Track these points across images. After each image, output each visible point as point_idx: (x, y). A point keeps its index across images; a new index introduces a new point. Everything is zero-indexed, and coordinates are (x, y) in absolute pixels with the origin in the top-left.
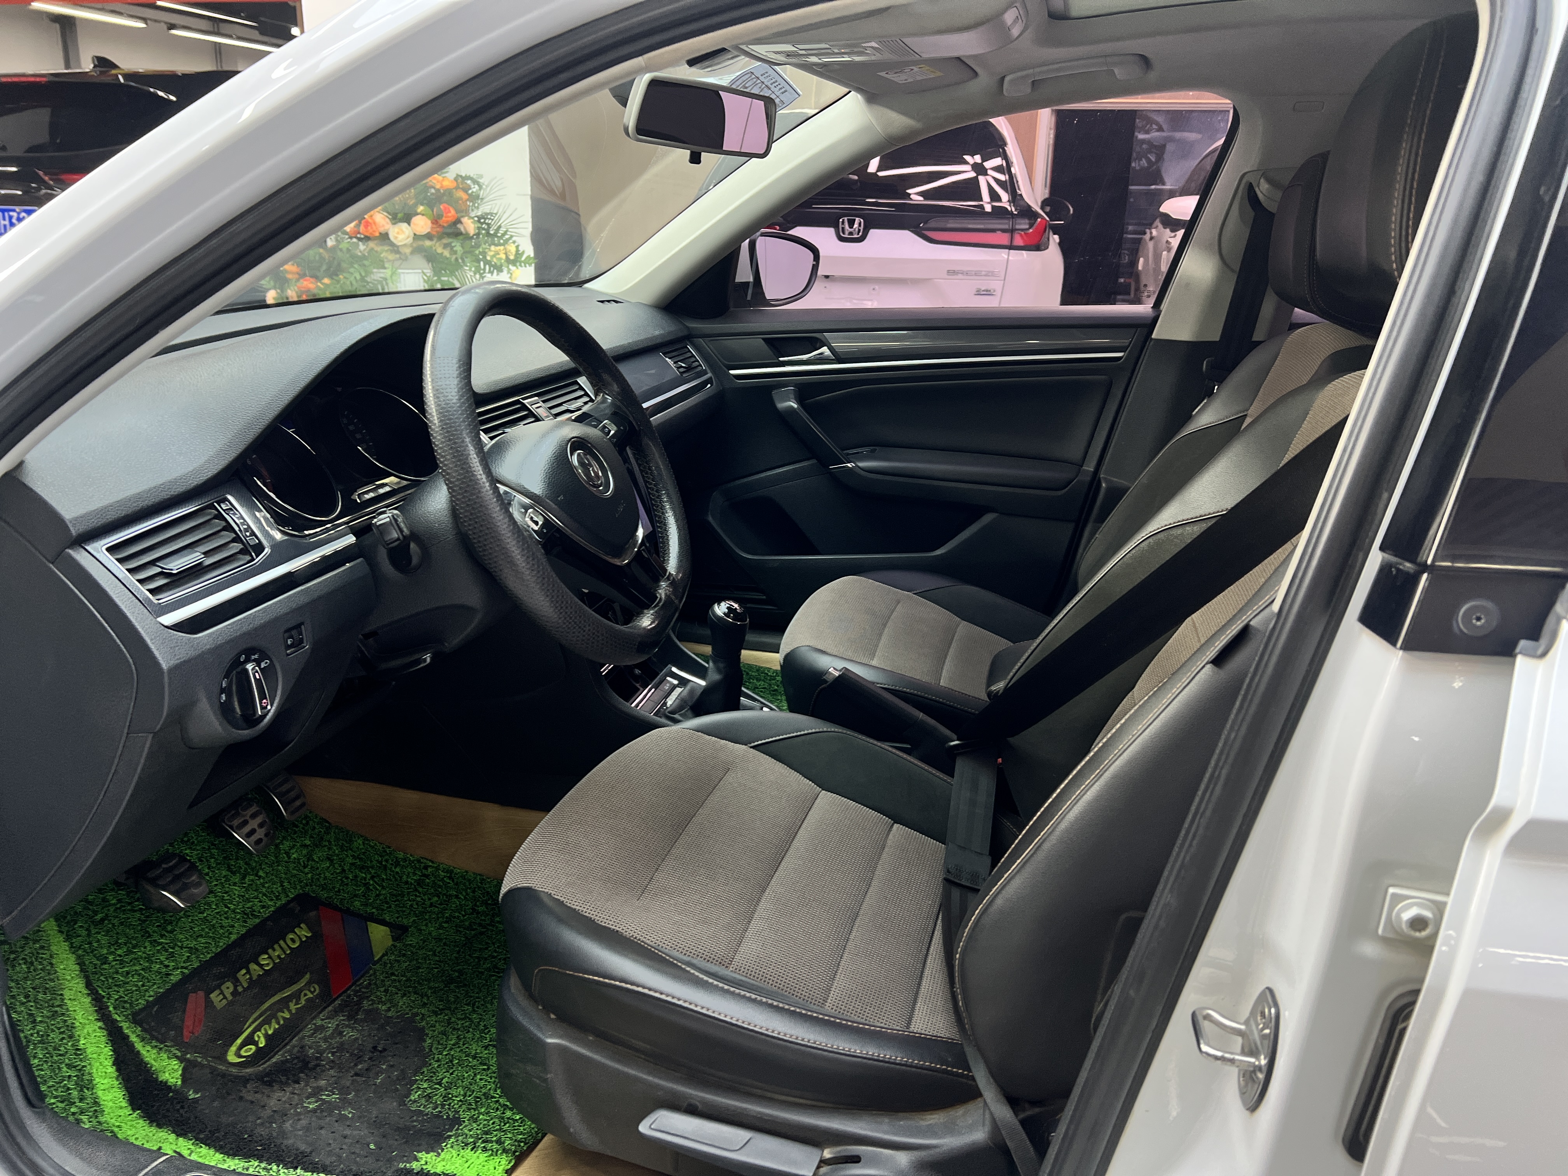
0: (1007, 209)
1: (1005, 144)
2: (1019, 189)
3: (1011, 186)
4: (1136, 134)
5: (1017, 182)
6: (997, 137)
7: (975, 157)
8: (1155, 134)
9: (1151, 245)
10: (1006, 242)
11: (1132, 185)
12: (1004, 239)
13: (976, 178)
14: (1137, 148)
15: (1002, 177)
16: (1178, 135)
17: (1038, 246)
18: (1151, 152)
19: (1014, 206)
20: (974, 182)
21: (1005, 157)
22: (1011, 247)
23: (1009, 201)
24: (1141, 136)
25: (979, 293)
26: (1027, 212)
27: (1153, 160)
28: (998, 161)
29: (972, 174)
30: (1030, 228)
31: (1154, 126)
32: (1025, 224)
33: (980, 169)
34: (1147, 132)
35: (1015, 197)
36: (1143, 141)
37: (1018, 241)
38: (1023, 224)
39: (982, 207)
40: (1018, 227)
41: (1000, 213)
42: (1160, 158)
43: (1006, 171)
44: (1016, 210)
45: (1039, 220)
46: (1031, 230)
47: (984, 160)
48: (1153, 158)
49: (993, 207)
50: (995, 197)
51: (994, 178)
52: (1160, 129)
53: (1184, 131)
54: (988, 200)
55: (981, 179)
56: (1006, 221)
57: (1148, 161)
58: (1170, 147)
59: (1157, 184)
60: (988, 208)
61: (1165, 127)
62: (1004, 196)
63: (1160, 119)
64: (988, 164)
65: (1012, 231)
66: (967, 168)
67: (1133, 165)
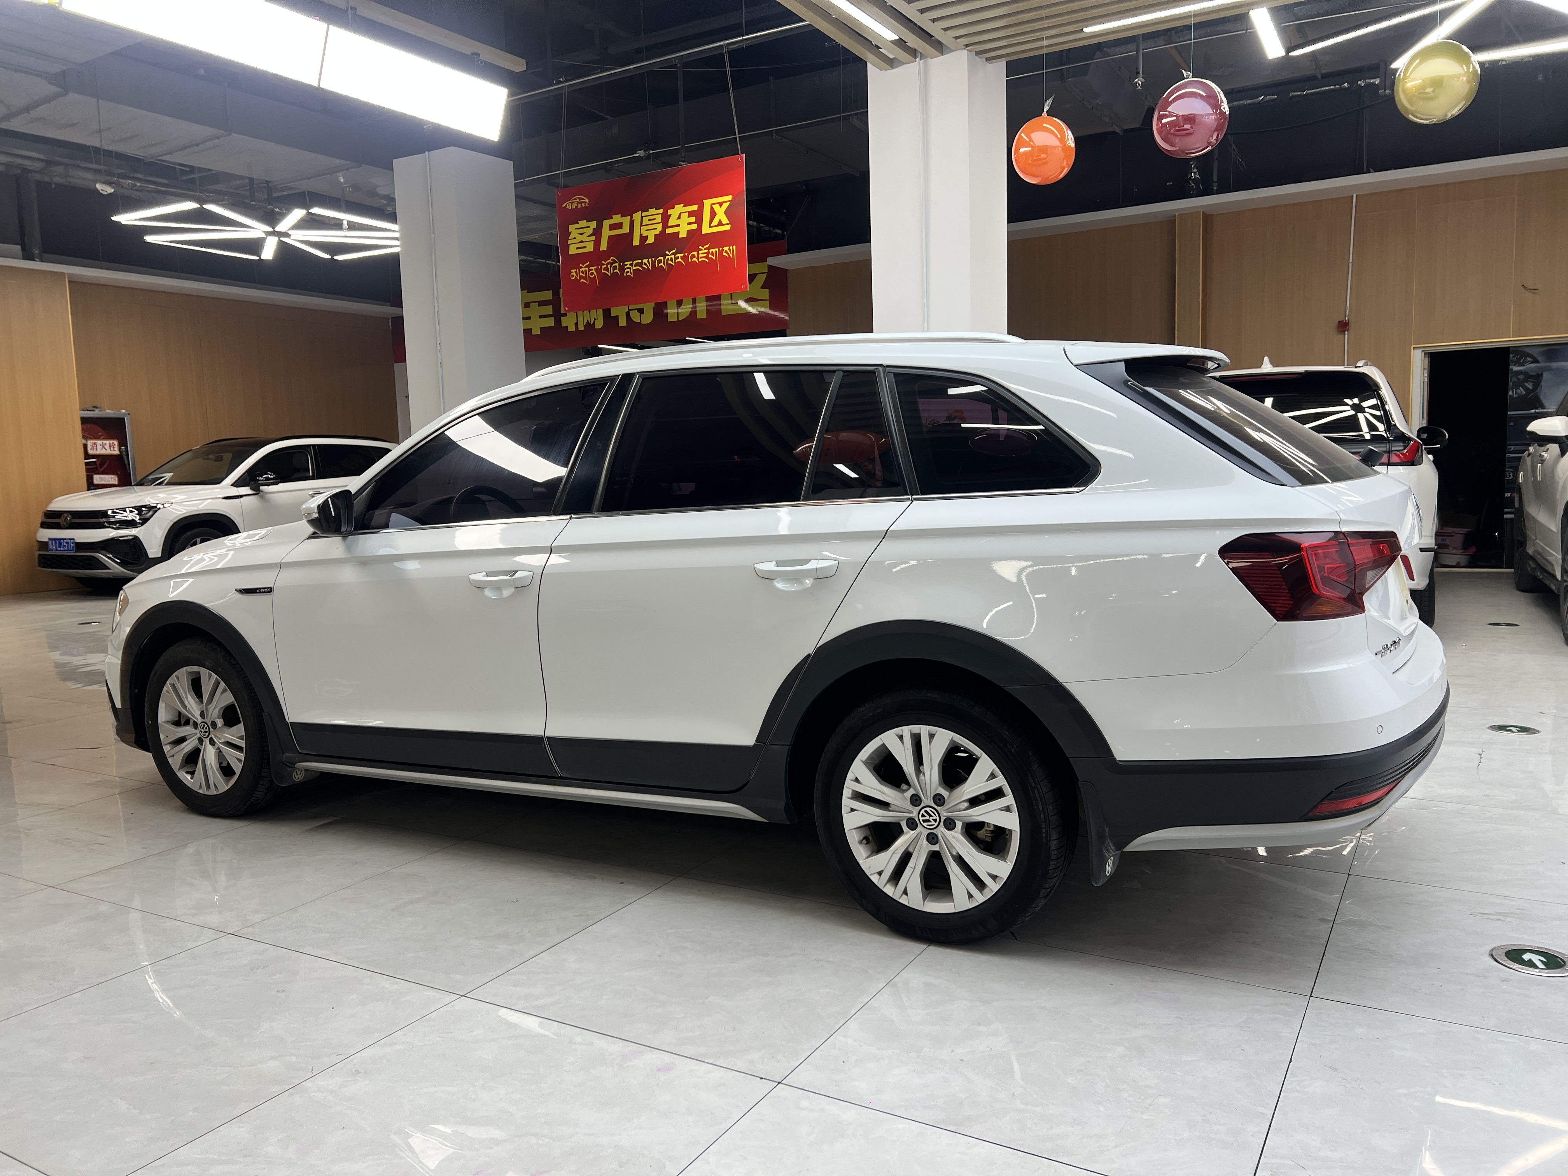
0: (1384, 436)
1: (1379, 389)
2: (1393, 421)
3: (1386, 419)
4: (1511, 367)
5: (1391, 416)
6: (1371, 383)
7: (1353, 400)
8: (1530, 366)
9: (1529, 460)
11: (1511, 411)
13: (1356, 415)
15: (1378, 413)
16: (1554, 365)
17: (1412, 461)
18: (1527, 382)
19: (1389, 434)
20: (1354, 418)
21: (1380, 398)
22: (1389, 464)
23: (1385, 430)
26: (1402, 438)
27: (1531, 387)
28: (1373, 402)
29: (1352, 413)
30: (1405, 449)
31: (1529, 359)
32: (1400, 446)
33: (1358, 409)
34: (1522, 365)
35: (1390, 426)
36: (1518, 373)
37: (1394, 459)
38: (1398, 447)
39: (1362, 436)
40: (1393, 449)
41: (1377, 439)
42: (1537, 384)
43: (1381, 408)
44: (1391, 436)
45: (1412, 442)
46: (1405, 451)
47: (1361, 401)
48: (1529, 385)
49: (1372, 435)
50: (1372, 427)
51: (1371, 414)
53: (1558, 361)
54: (1367, 430)
55: (1360, 416)
56: (1384, 445)
57: (1526, 389)
58: (1546, 376)
59: (1536, 408)
60: (1368, 437)
62: (1381, 427)
63: (1535, 352)
64: (1365, 404)
65: (1389, 452)
66: (1348, 408)
67: (1510, 393)
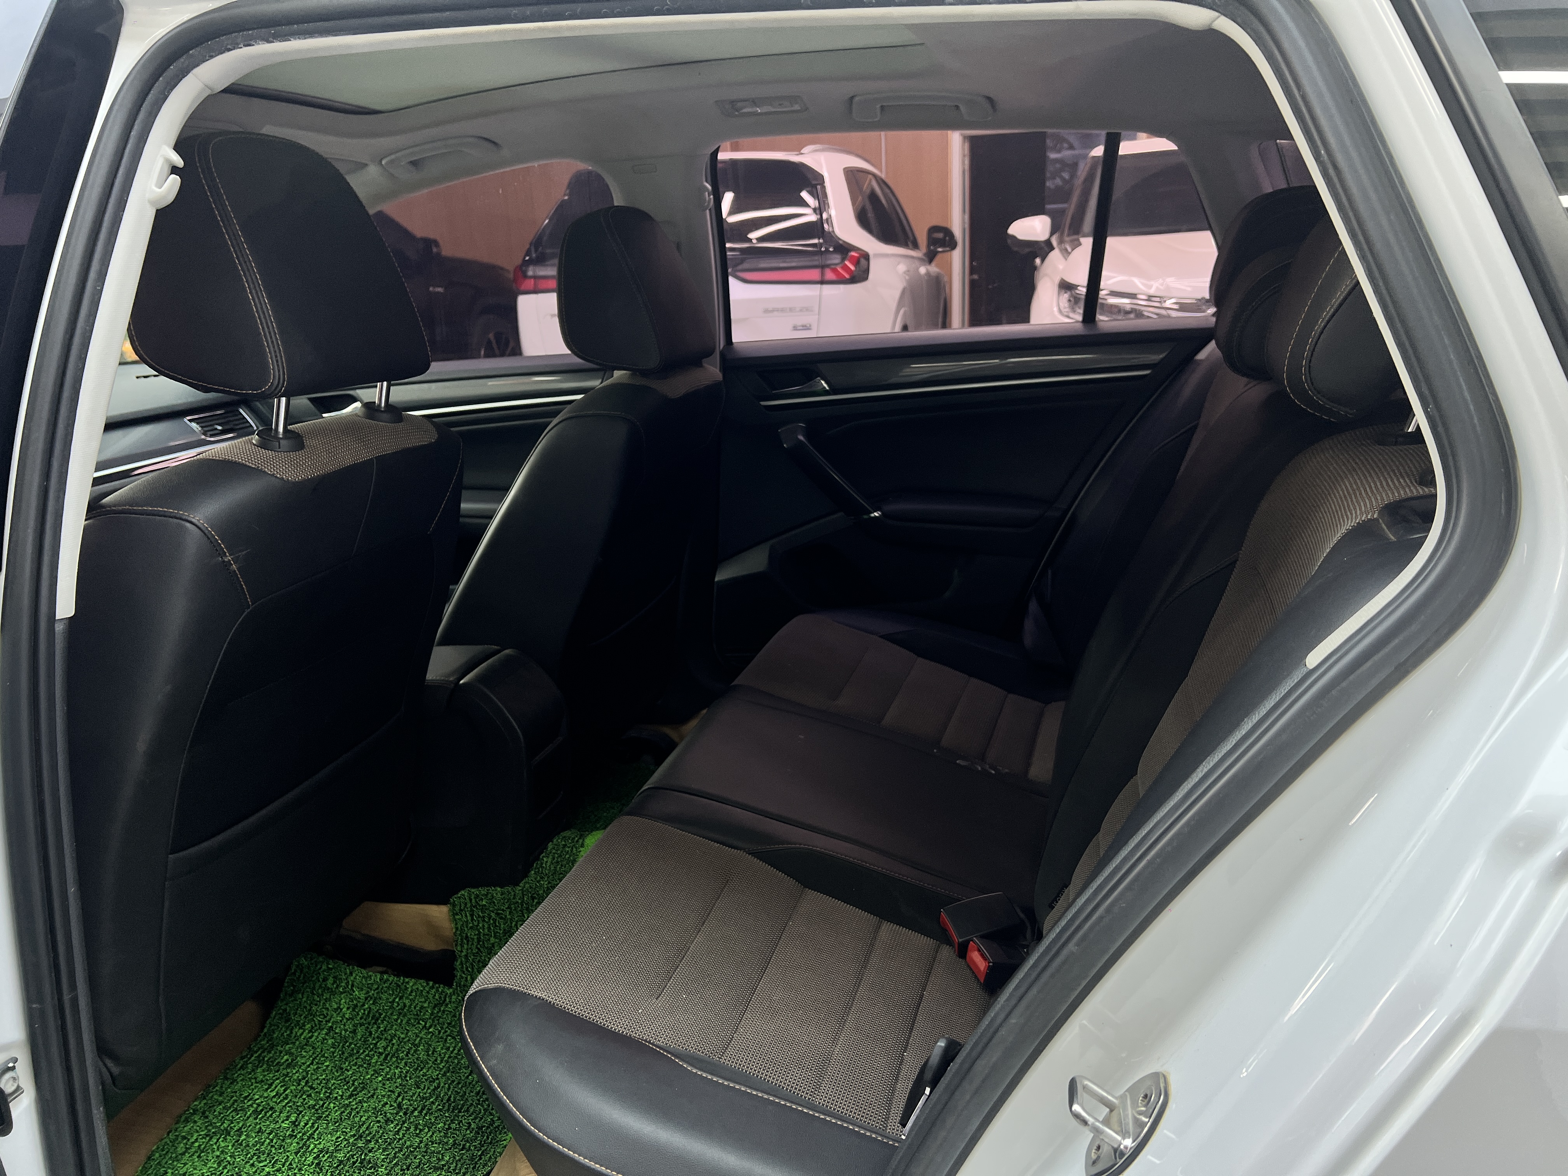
4: (1048, 154)
8: (1066, 154)
10: (818, 278)
11: (1050, 203)
12: (815, 274)
14: (1050, 168)
17: (851, 277)
18: (1064, 171)
22: (822, 282)
24: (1053, 156)
25: (795, 328)
26: (841, 248)
27: (1067, 178)
30: (842, 262)
32: (838, 259)
34: (1059, 151)
36: (1056, 161)
37: (829, 275)
38: (835, 259)
40: (828, 262)
42: (1074, 175)
45: (852, 253)
48: (1066, 175)
52: (1071, 147)
57: (1062, 179)
61: (1076, 144)
65: (823, 267)
67: (1048, 184)
